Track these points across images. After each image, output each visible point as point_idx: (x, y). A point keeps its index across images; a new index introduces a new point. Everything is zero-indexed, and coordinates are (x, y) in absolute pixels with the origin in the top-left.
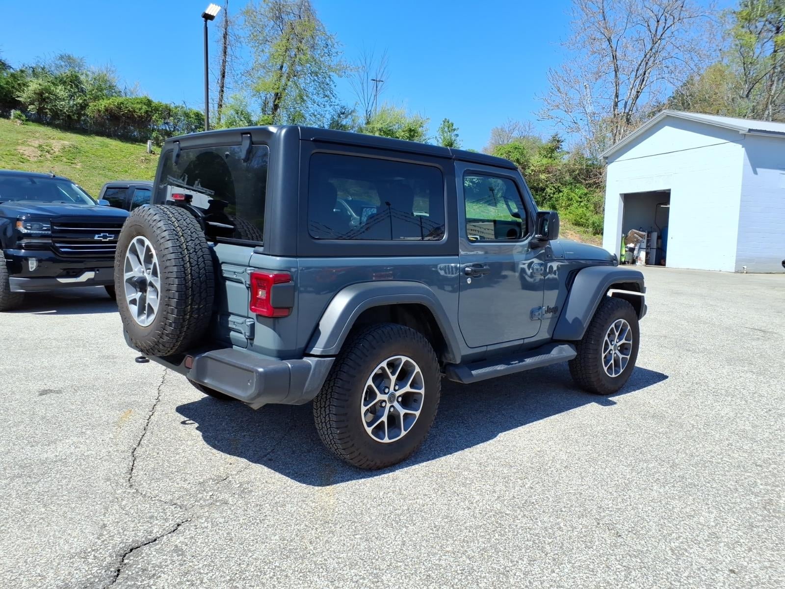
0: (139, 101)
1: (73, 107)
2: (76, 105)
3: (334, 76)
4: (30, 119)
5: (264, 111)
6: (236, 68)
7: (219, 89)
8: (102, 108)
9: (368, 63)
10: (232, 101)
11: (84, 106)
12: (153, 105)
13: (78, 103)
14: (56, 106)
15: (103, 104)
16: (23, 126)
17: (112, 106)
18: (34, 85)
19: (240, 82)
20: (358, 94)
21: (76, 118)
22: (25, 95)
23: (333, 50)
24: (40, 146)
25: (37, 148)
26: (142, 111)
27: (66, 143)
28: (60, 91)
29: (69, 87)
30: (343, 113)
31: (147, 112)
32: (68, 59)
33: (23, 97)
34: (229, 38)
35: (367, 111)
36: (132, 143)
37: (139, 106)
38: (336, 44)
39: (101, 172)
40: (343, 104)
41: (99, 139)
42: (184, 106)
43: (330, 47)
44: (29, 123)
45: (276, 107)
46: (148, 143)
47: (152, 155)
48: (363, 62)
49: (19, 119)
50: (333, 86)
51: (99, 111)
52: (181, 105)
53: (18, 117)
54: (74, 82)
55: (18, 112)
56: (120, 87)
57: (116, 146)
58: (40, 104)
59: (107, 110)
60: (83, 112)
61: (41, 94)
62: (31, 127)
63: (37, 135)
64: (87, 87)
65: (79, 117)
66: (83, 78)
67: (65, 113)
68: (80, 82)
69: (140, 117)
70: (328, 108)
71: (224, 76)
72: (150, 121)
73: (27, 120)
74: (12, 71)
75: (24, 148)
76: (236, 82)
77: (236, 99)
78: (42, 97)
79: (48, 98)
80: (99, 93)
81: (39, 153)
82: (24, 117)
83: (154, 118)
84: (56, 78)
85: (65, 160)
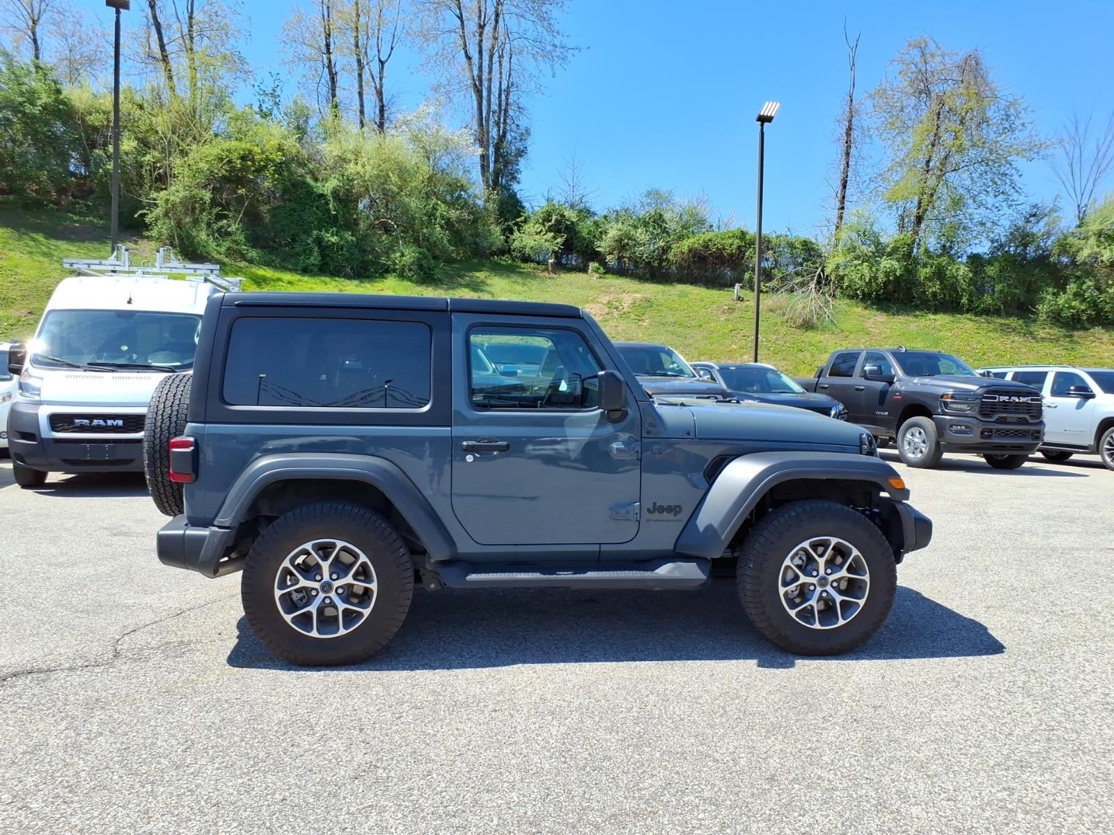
0: (731, 235)
1: (654, 251)
2: (658, 248)
3: (1019, 162)
4: (609, 270)
5: (902, 227)
6: (863, 171)
7: (838, 205)
8: (685, 249)
9: (1082, 130)
10: (854, 219)
11: (665, 250)
12: (748, 237)
13: (661, 247)
14: (635, 253)
15: (685, 245)
16: (600, 280)
17: (696, 245)
18: (613, 232)
19: (867, 192)
20: (1063, 182)
21: (656, 265)
22: (603, 244)
23: (1018, 122)
24: (609, 303)
25: (605, 304)
26: (734, 246)
27: (638, 296)
28: (641, 235)
29: (651, 229)
30: (1034, 215)
31: (739, 247)
32: (654, 194)
33: (603, 246)
34: (854, 134)
35: (1079, 206)
36: (720, 290)
37: (730, 241)
38: (1023, 112)
39: (670, 329)
40: (1033, 200)
41: (680, 287)
42: (788, 233)
43: (1012, 118)
44: (607, 276)
45: (919, 219)
46: (736, 287)
47: (739, 302)
48: (1072, 130)
49: (597, 272)
50: (1015, 177)
51: (683, 253)
52: (784, 233)
53: (596, 271)
54: (658, 221)
55: (596, 265)
56: (712, 219)
57: (698, 294)
58: (619, 253)
59: (690, 251)
60: (664, 257)
61: (620, 240)
62: (607, 281)
63: (612, 289)
64: (671, 226)
65: (660, 264)
66: (667, 216)
67: (644, 260)
68: (664, 221)
69: (731, 255)
70: (1005, 210)
71: (844, 187)
72: (743, 258)
73: (605, 273)
74: (596, 218)
75: (592, 306)
76: (862, 192)
77: (860, 216)
78: (622, 245)
79: (628, 244)
80: (685, 231)
81: (607, 310)
82: (602, 270)
83: (747, 254)
84: (639, 220)
85: (633, 317)
